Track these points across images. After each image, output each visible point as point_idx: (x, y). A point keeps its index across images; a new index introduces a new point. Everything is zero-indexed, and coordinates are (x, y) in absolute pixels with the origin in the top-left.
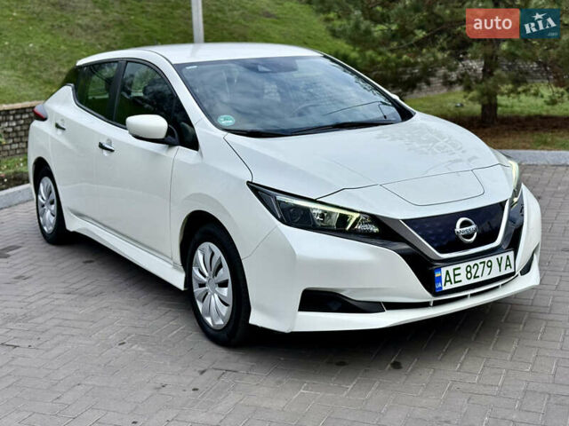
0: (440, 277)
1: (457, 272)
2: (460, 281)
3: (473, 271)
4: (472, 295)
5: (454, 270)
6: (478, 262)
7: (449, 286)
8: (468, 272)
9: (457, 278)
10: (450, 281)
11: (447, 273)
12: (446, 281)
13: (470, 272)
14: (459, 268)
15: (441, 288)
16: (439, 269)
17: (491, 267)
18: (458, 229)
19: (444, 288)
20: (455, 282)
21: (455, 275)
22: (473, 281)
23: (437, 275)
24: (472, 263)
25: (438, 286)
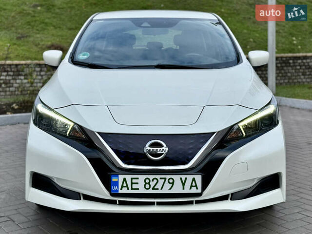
0: (118, 182)
1: (134, 181)
2: (138, 189)
3: (152, 184)
4: (159, 204)
5: (132, 179)
6: (158, 177)
7: (125, 191)
8: (146, 183)
9: (134, 186)
10: (127, 186)
11: (125, 180)
12: (123, 186)
13: (149, 183)
14: (138, 178)
15: (118, 191)
16: (117, 175)
17: (173, 183)
18: (147, 147)
19: (120, 191)
20: (132, 189)
21: (132, 183)
22: (151, 191)
23: (114, 179)
24: (151, 177)
25: (114, 188)
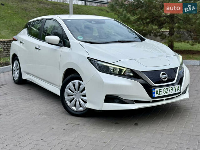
1: (160, 91)
2: (161, 94)
4: (166, 100)
5: (159, 90)
6: (168, 87)
7: (157, 96)
8: (164, 91)
9: (160, 93)
10: (158, 93)
11: (157, 91)
12: (156, 94)
13: (165, 91)
14: (161, 89)
15: (155, 96)
16: (154, 89)
17: (172, 90)
18: (161, 76)
19: (156, 96)
20: (160, 94)
21: (160, 92)
22: (166, 94)
23: (153, 91)
24: (166, 88)
25: (154, 95)
